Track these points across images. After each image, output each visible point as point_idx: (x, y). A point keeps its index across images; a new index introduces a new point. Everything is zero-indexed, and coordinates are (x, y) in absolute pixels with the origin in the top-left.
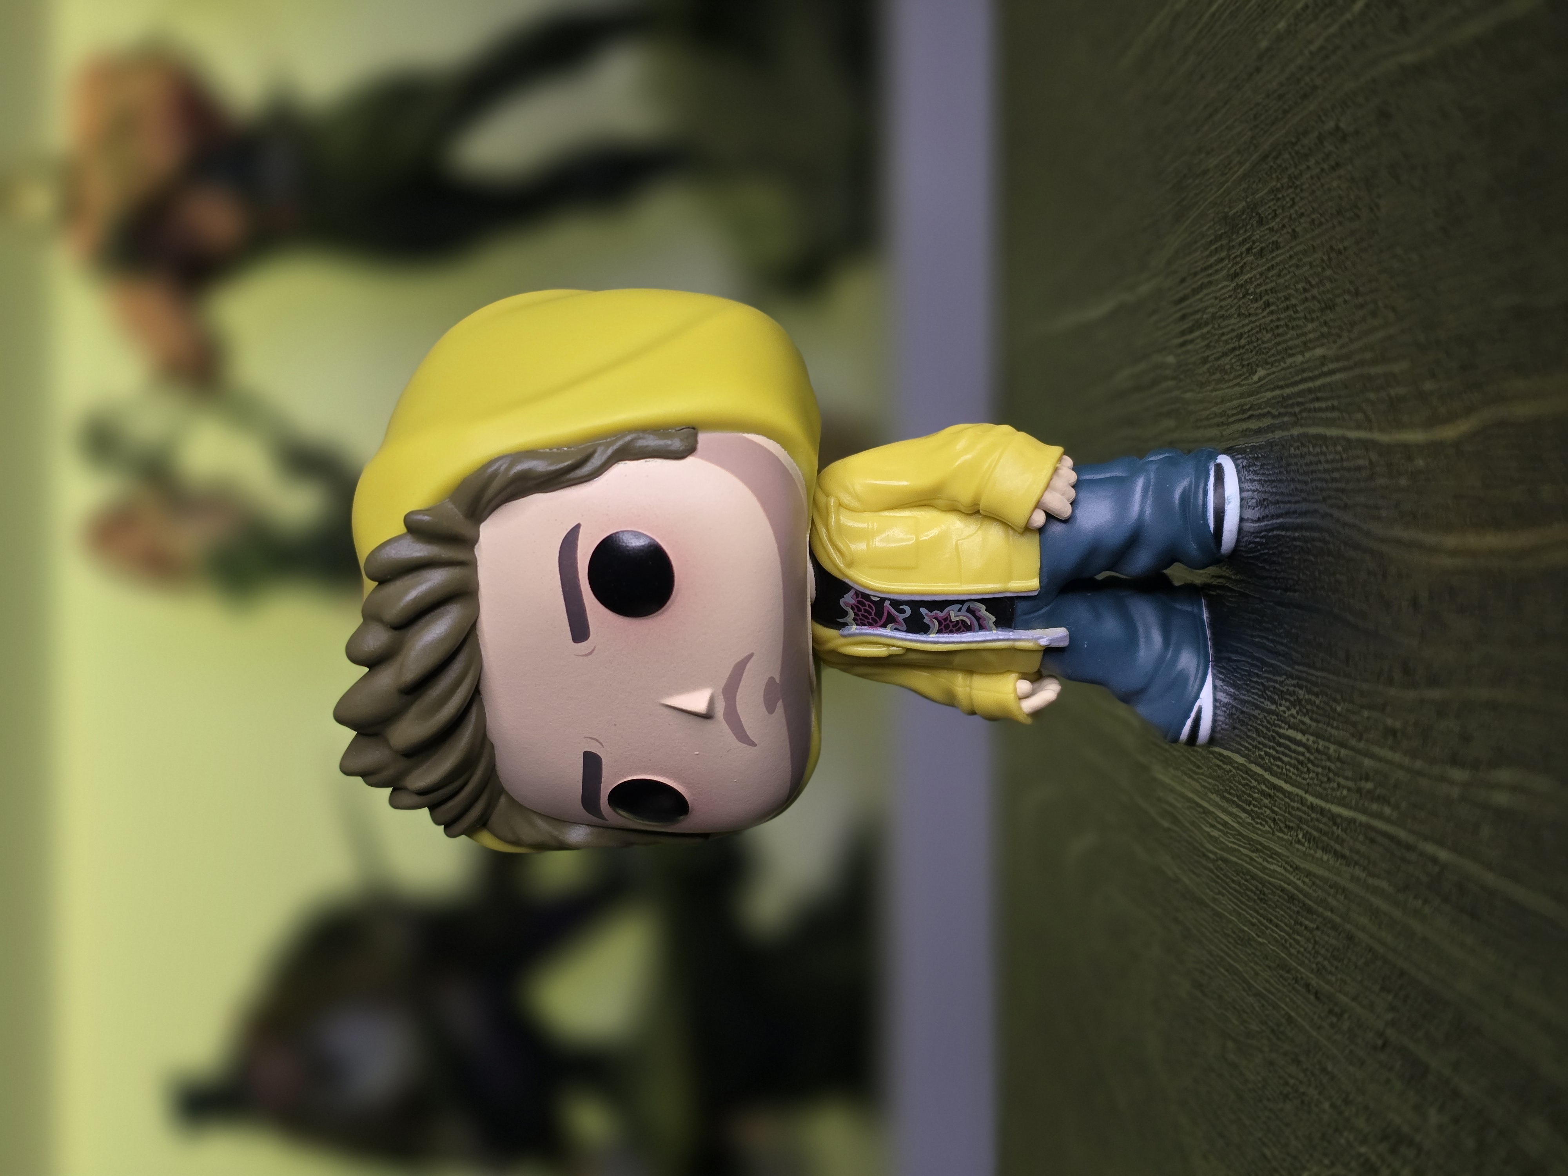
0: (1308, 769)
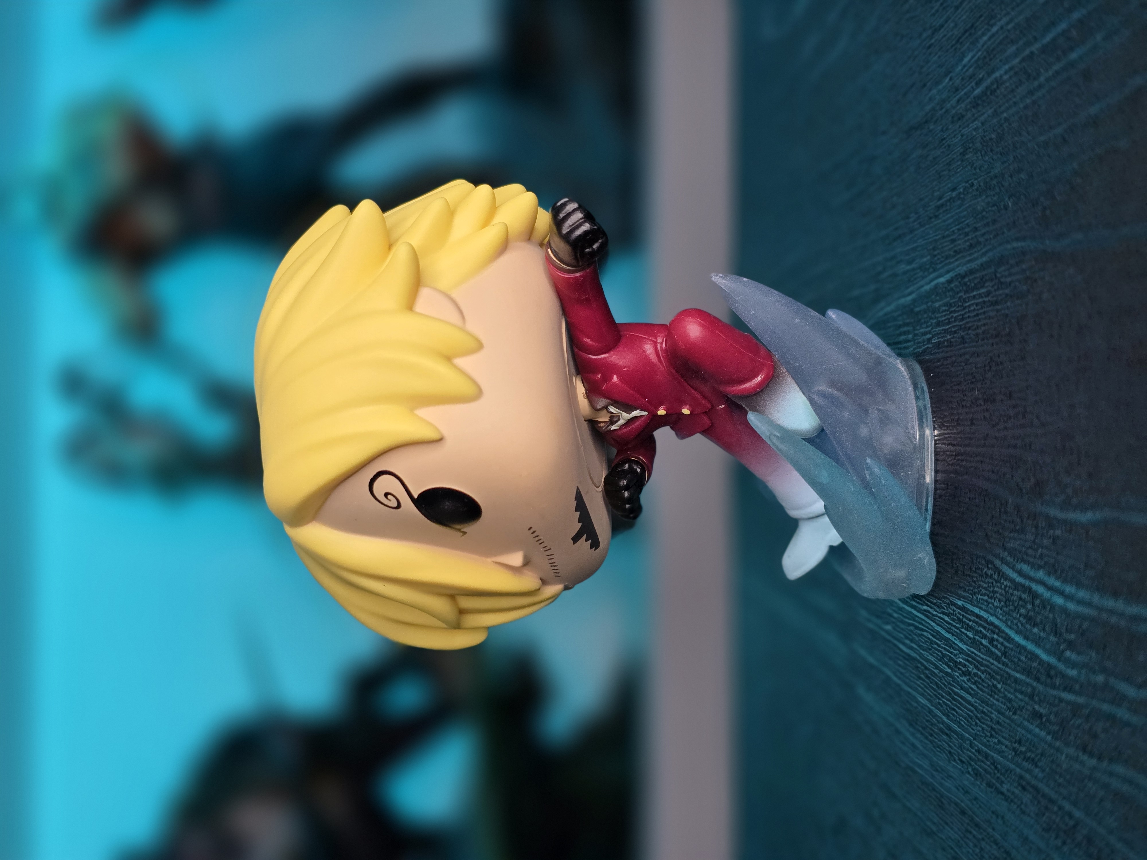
0: (976, 724)
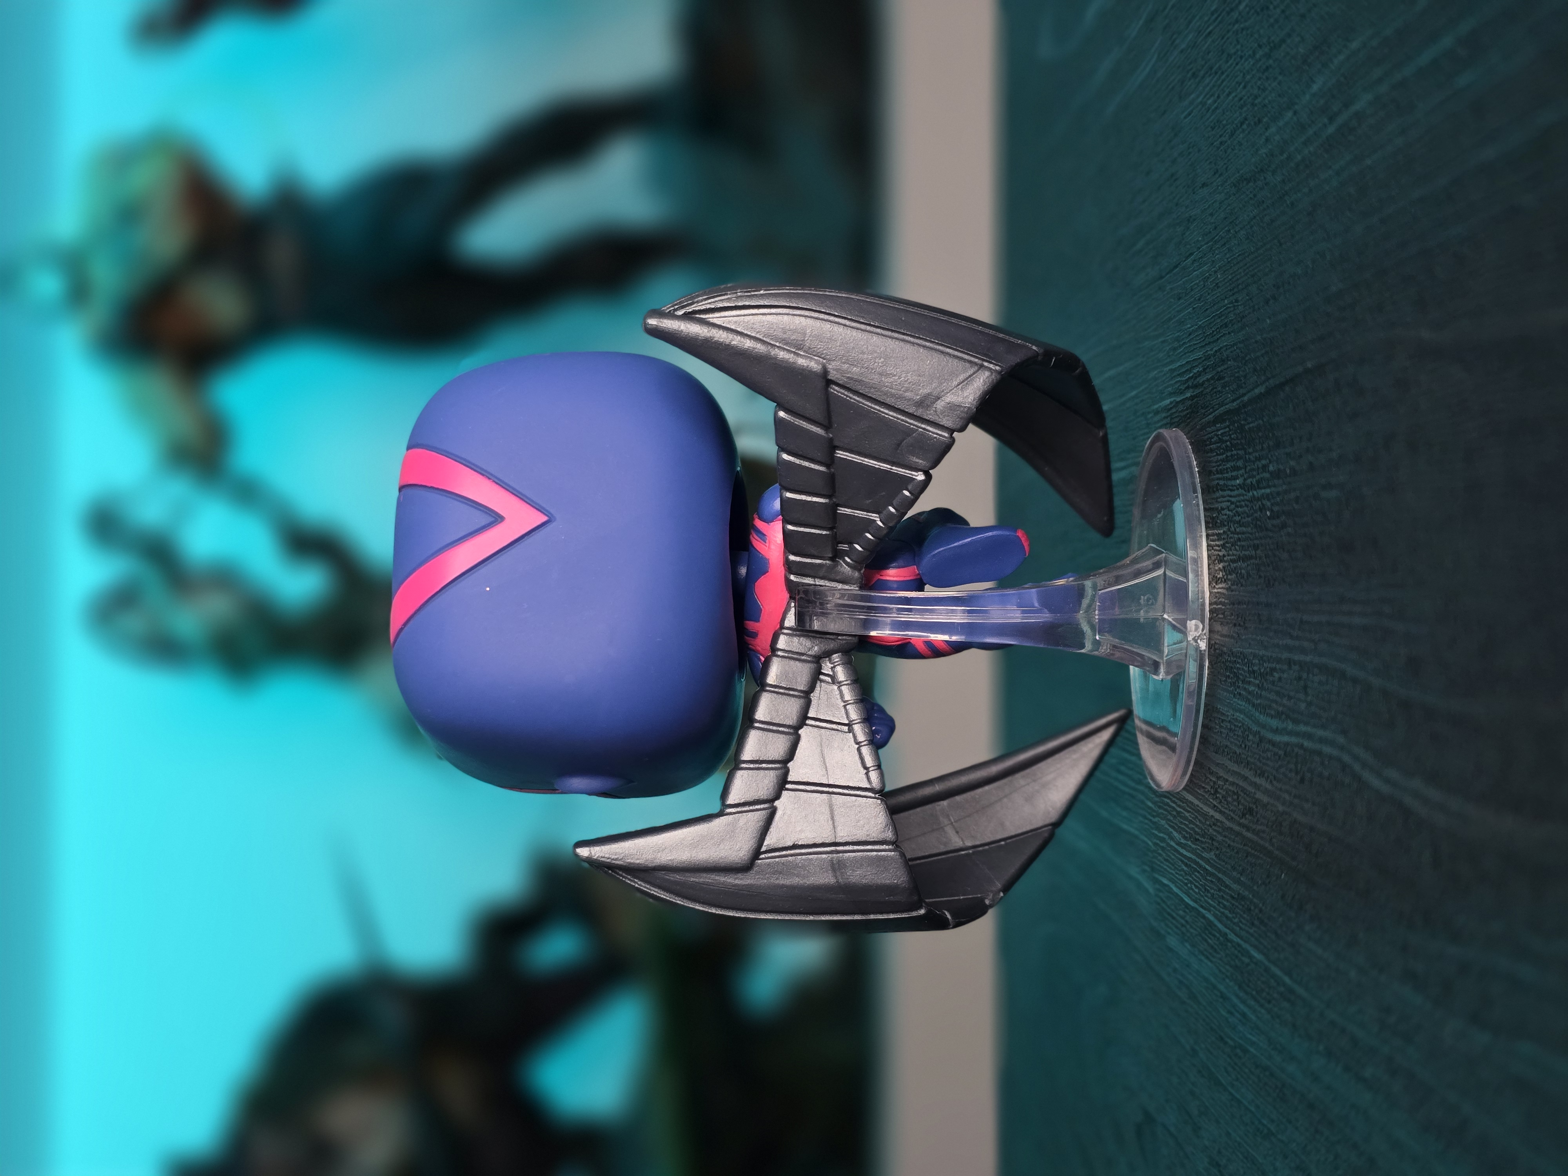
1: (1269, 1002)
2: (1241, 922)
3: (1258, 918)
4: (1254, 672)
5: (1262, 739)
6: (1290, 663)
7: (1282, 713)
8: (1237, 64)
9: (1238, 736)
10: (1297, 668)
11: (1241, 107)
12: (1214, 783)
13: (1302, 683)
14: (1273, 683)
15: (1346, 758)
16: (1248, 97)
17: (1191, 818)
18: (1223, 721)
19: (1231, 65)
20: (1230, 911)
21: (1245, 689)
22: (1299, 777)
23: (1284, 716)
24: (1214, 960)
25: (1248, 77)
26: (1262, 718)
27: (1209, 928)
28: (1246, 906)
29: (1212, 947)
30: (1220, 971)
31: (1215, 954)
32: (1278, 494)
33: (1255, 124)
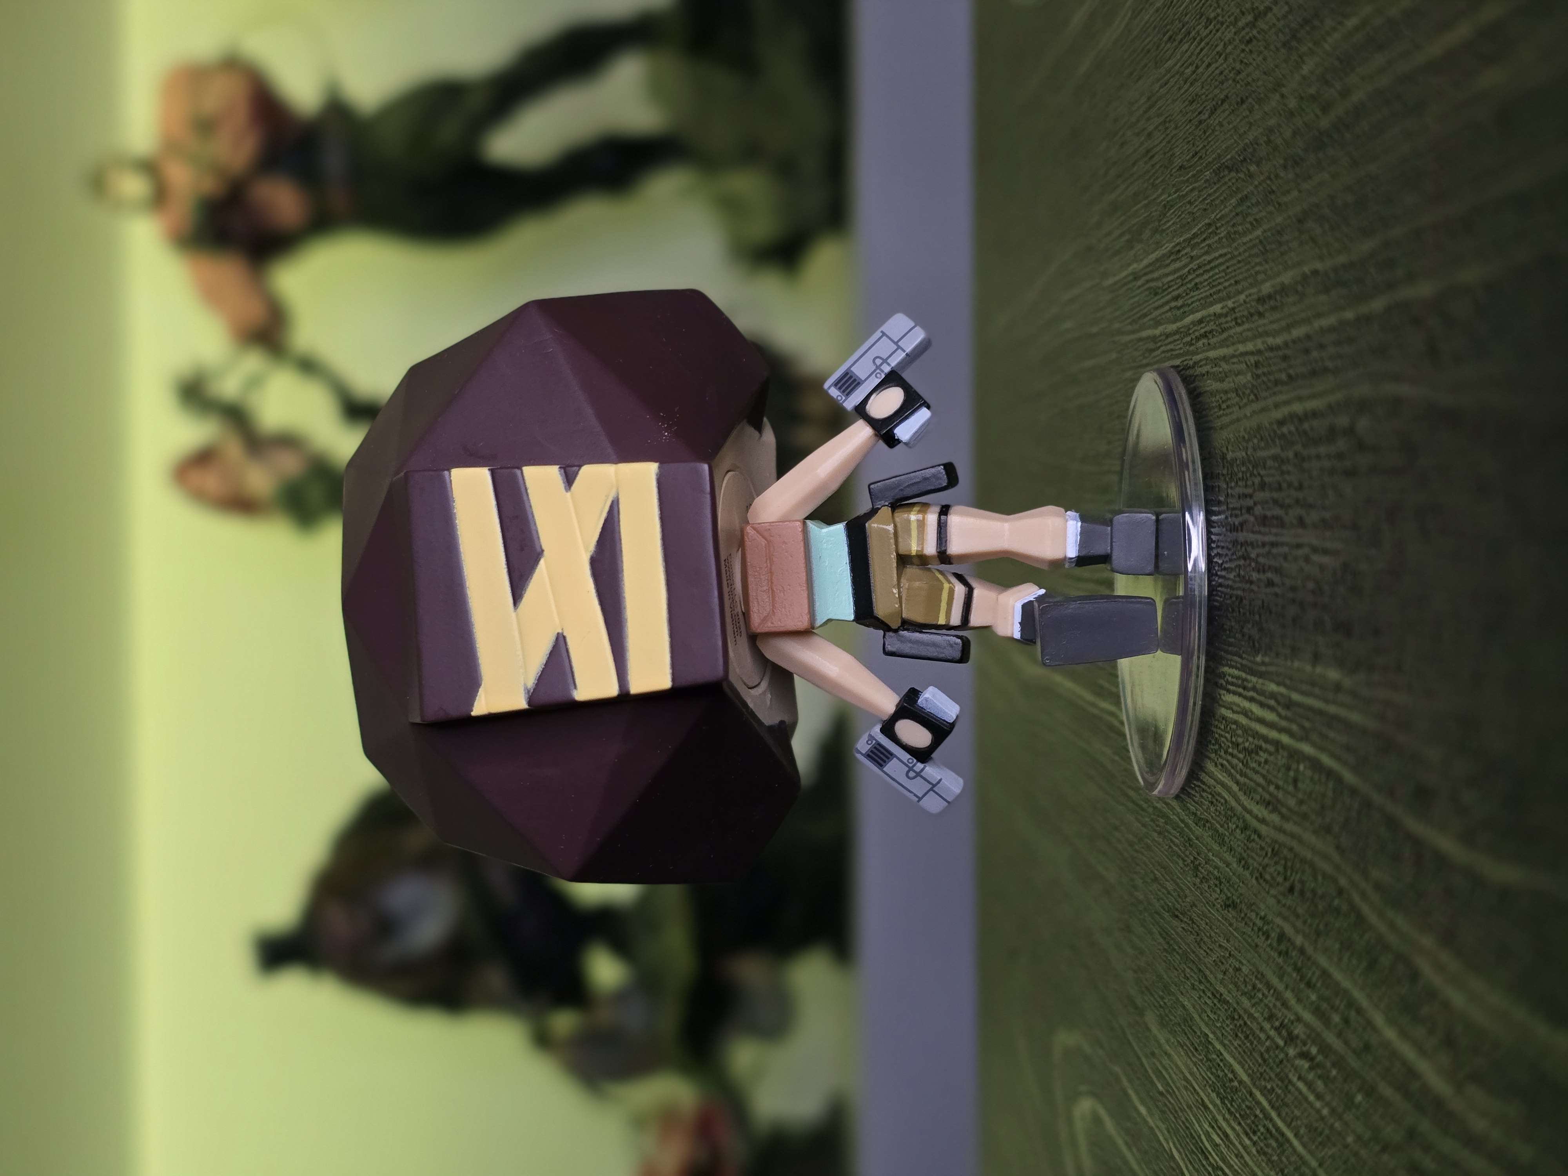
1: (1255, 1133)
2: (1224, 1028)
3: (1242, 1031)
4: (1238, 745)
5: (1245, 828)
6: (1277, 744)
7: (1269, 803)
8: (1217, 31)
9: (1220, 812)
10: (1285, 754)
11: (1222, 83)
12: (1195, 858)
13: (1292, 774)
14: (1260, 764)
15: (1343, 882)
16: (1230, 72)
17: (1169, 888)
18: (1204, 790)
19: (1211, 32)
20: (1211, 1011)
21: (1228, 761)
22: (1287, 884)
23: (1270, 807)
24: (1194, 1059)
25: (1230, 48)
26: (1247, 802)
27: (1190, 1022)
28: (1229, 1012)
29: (1193, 1044)
30: (1200, 1073)
31: (1195, 1053)
32: (1264, 545)
33: (1237, 103)
